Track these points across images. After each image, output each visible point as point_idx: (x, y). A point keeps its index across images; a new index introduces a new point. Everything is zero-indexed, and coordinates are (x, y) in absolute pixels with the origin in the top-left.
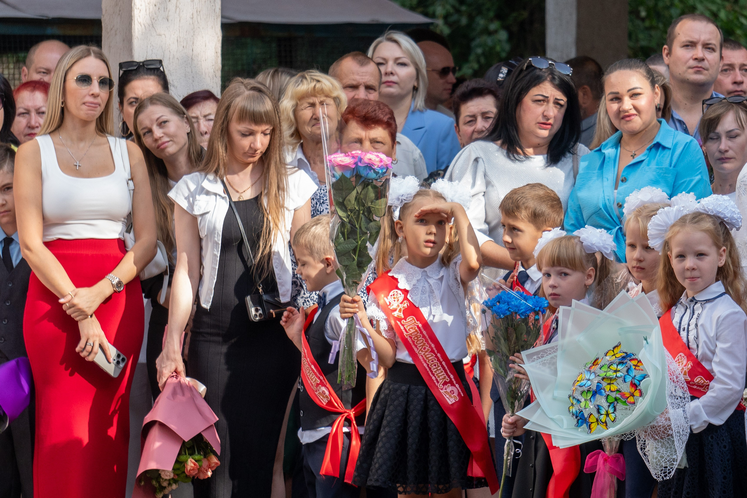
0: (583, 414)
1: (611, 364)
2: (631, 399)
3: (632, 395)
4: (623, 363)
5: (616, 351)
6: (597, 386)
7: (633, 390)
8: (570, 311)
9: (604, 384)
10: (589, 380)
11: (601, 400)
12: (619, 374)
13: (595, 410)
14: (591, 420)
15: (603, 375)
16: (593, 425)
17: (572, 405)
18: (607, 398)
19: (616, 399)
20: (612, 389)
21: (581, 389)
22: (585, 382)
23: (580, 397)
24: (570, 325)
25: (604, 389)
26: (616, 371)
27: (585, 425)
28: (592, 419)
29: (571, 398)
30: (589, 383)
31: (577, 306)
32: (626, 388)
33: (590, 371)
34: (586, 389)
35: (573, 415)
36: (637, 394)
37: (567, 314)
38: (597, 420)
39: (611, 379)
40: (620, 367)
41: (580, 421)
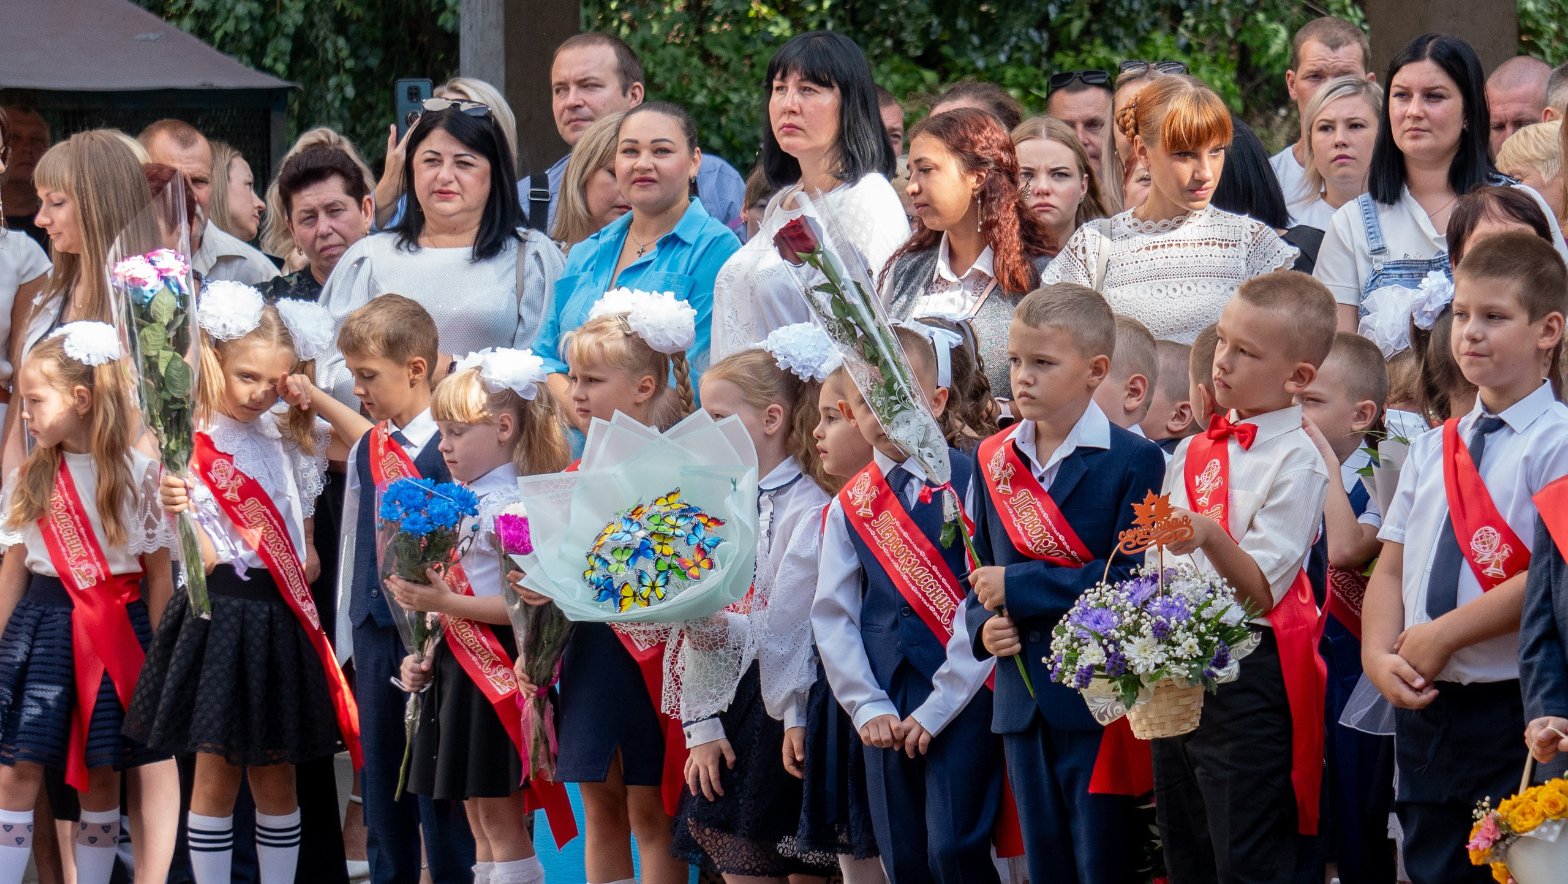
0: (611, 583)
1: (667, 514)
2: (695, 571)
3: (697, 565)
4: (686, 517)
5: (671, 499)
6: (642, 543)
7: (698, 558)
8: (606, 427)
9: (654, 542)
10: (628, 532)
11: (646, 564)
12: (678, 532)
13: (635, 577)
14: (625, 593)
15: (653, 528)
16: (625, 601)
17: (592, 568)
18: (656, 563)
19: (670, 567)
20: (665, 551)
21: (614, 545)
22: (621, 534)
23: (608, 557)
24: (602, 447)
25: (653, 550)
26: (674, 527)
27: (611, 600)
28: (627, 592)
29: (592, 558)
30: (628, 537)
31: (620, 421)
32: (689, 554)
33: (631, 520)
34: (622, 544)
35: (591, 583)
36: (705, 564)
37: (601, 431)
38: (635, 595)
39: (665, 536)
40: (681, 522)
41: (602, 594)
